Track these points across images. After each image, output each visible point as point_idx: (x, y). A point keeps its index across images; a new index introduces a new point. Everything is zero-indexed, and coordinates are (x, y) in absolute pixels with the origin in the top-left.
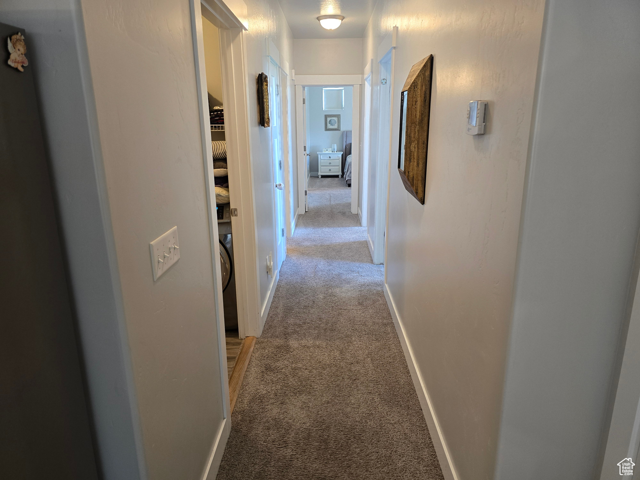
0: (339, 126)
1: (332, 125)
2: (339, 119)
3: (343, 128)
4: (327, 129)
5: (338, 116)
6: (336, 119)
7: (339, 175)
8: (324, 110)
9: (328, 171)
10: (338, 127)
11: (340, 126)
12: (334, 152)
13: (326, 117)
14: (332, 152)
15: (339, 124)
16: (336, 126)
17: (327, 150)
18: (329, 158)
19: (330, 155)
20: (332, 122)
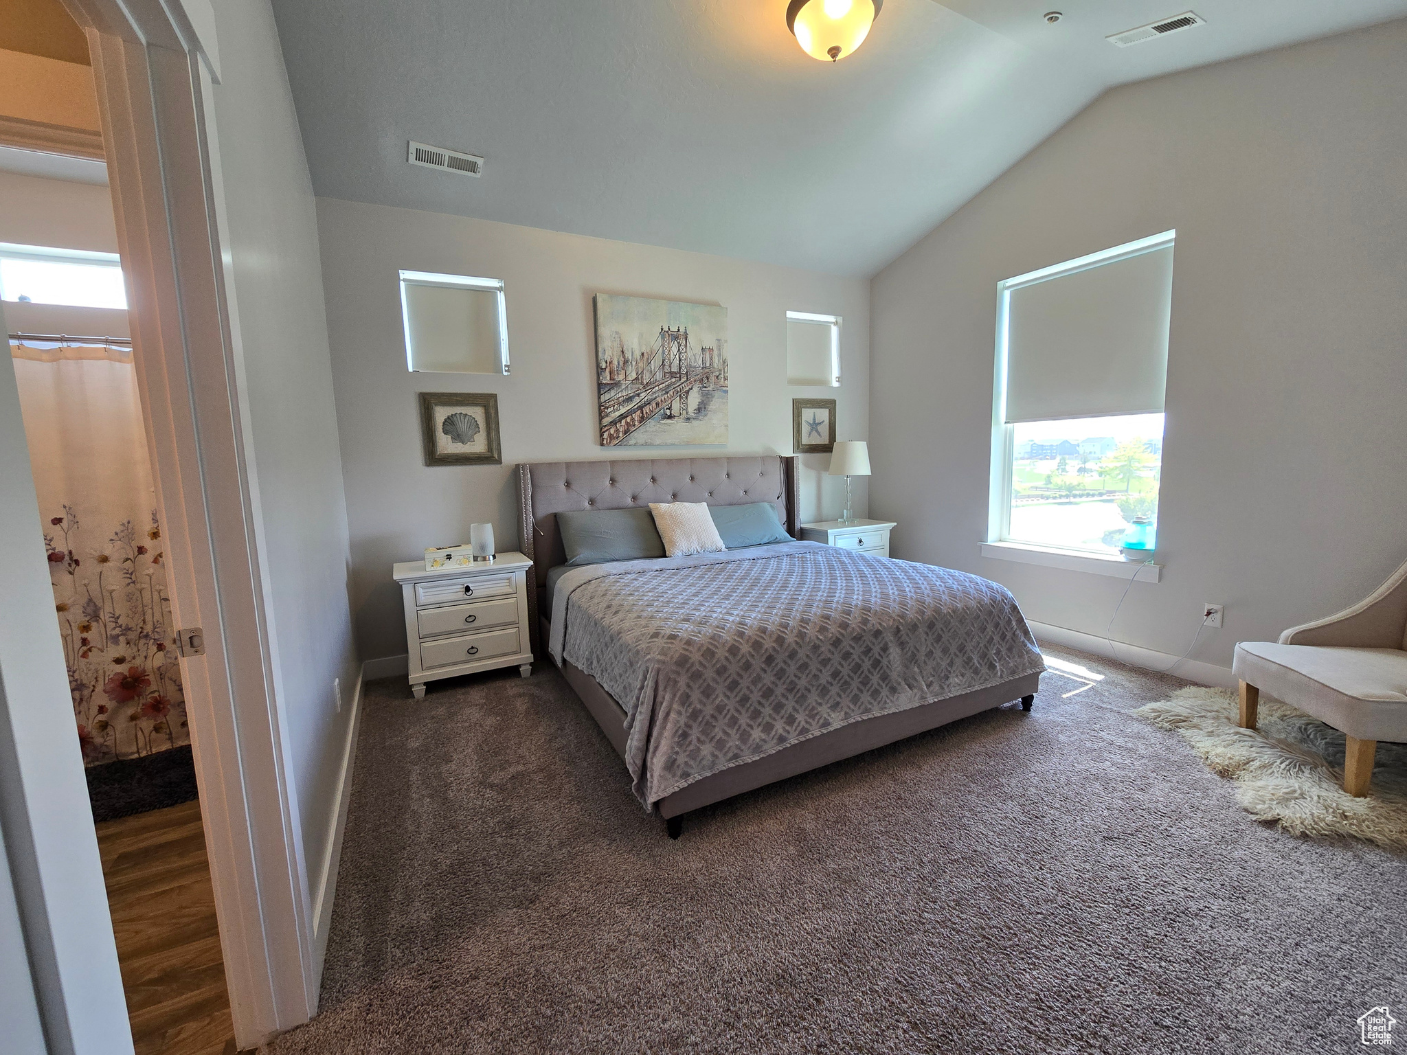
0: (494, 446)
1: (458, 437)
2: (493, 412)
3: (512, 453)
4: (433, 458)
5: (488, 402)
6: (477, 413)
7: (518, 667)
8: (411, 370)
9: (464, 656)
10: (490, 449)
11: (499, 444)
12: (484, 559)
13: (427, 403)
14: (475, 559)
15: (493, 434)
16: (478, 445)
17: (449, 557)
18: (461, 595)
19: (467, 581)
20: (462, 425)
